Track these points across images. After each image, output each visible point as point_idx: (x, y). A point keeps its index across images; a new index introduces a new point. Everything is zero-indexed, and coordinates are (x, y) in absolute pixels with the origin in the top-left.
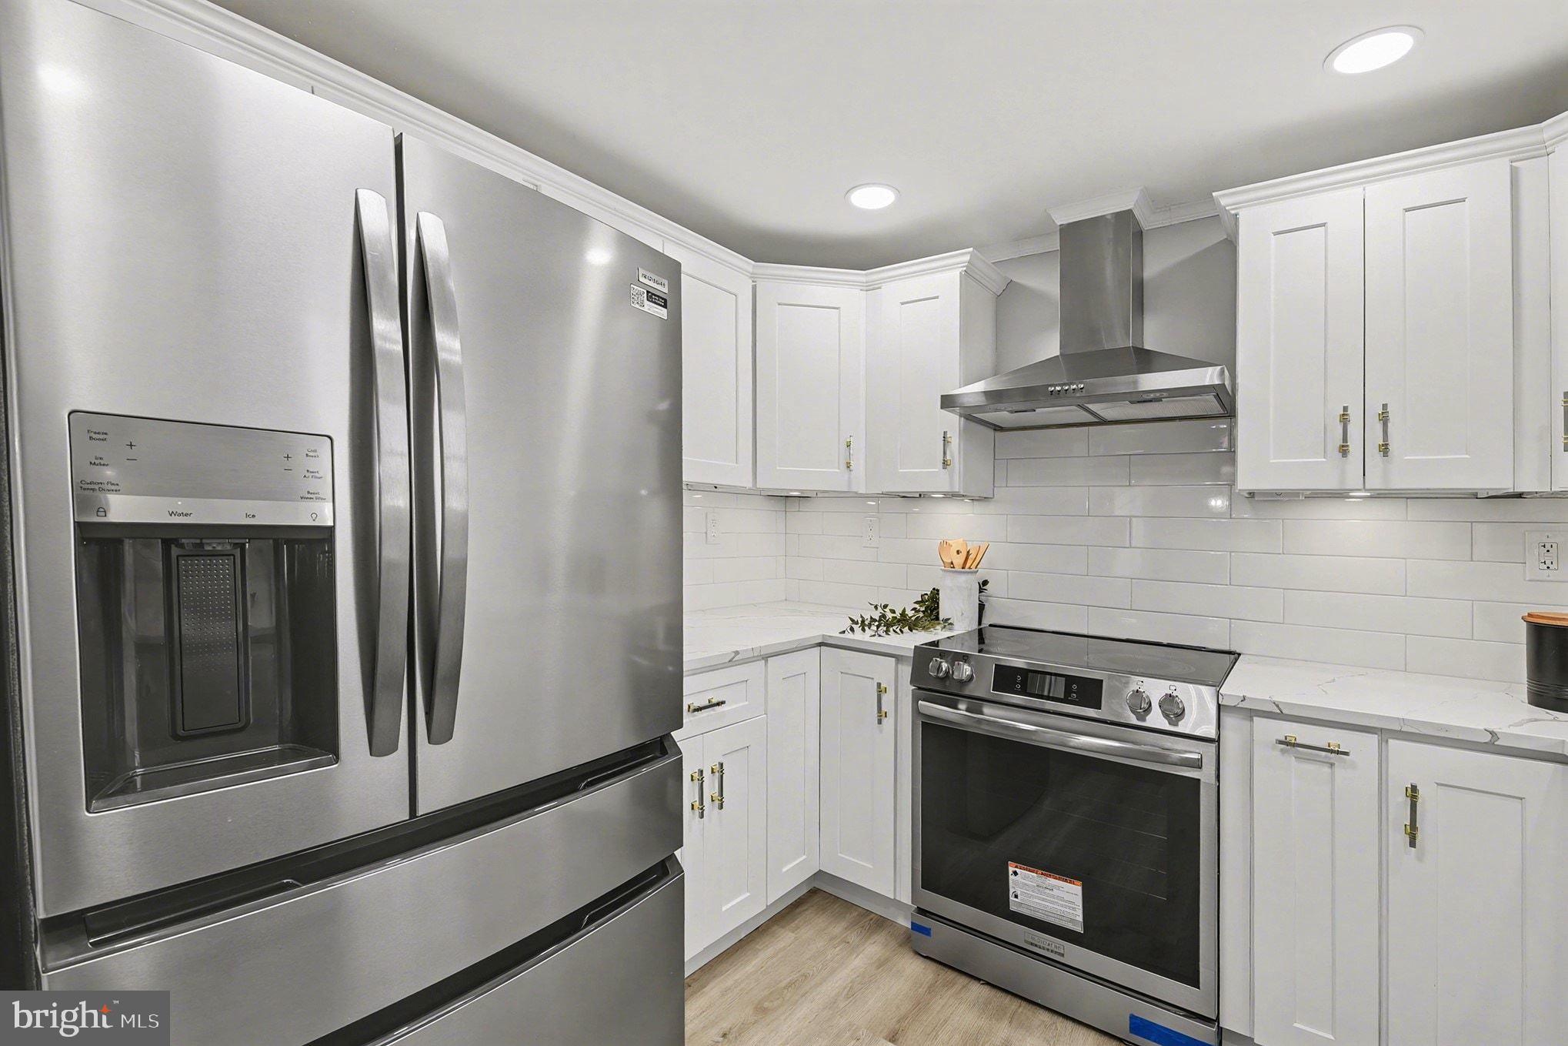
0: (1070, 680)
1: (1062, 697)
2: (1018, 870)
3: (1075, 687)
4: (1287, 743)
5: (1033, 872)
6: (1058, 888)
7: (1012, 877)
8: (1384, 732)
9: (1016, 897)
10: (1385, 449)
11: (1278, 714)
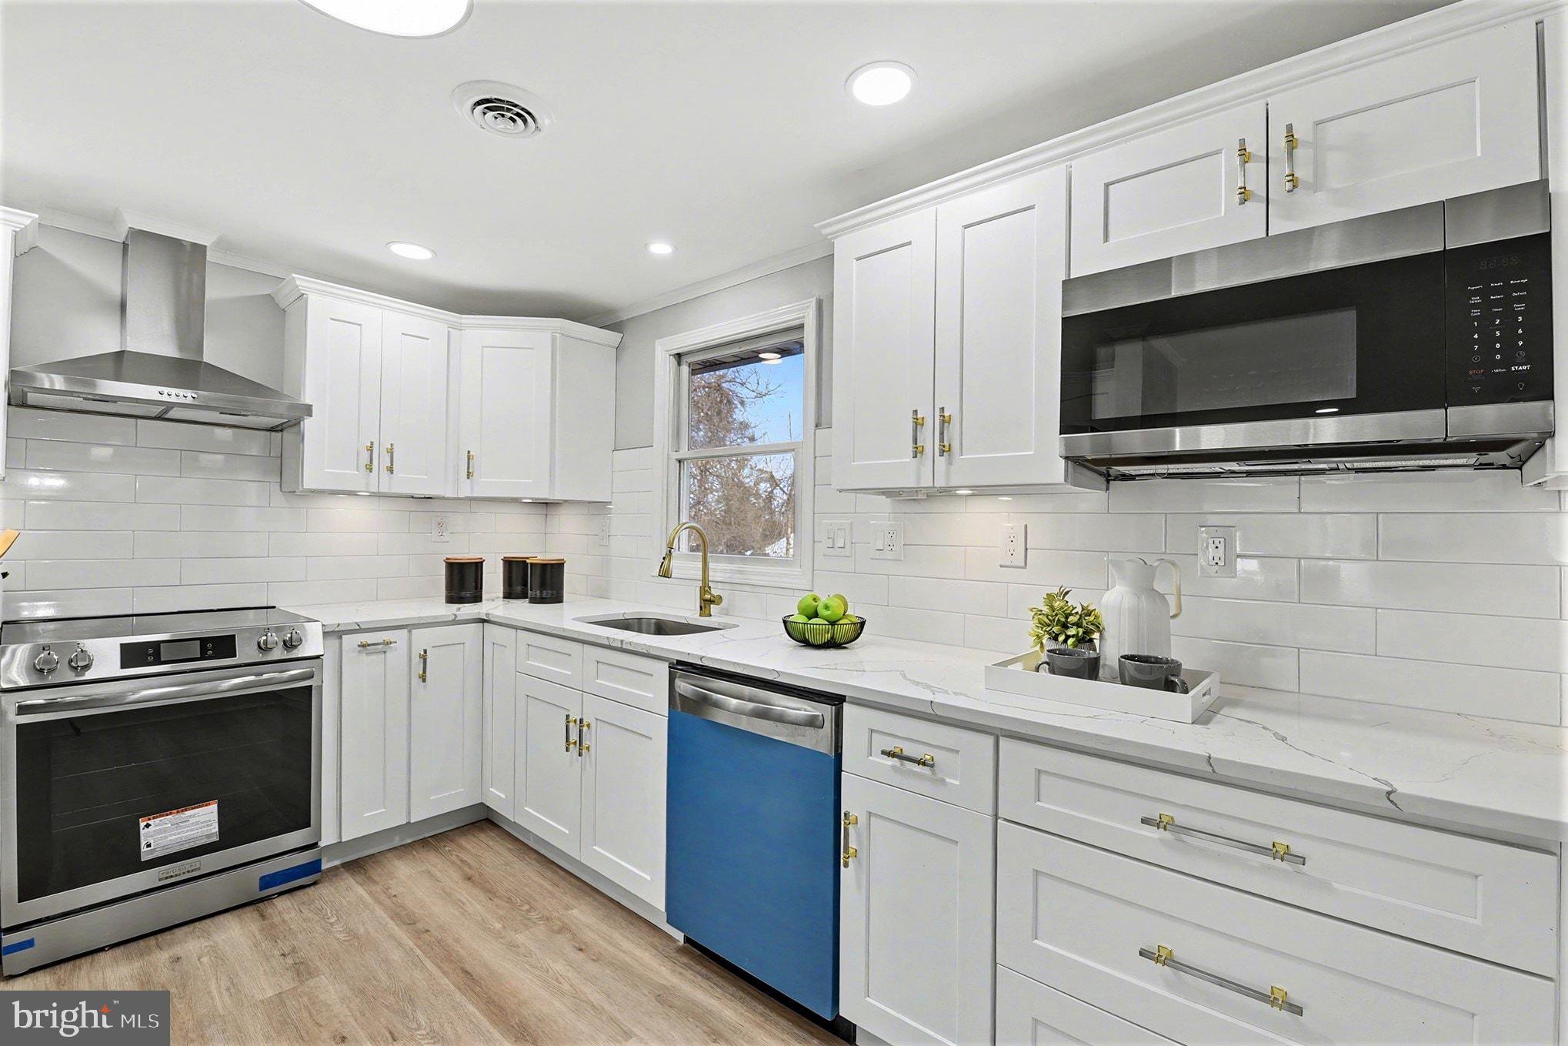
0: (204, 641)
1: (199, 656)
2: (149, 822)
3: (209, 645)
4: (363, 646)
5: (167, 815)
6: (194, 816)
7: (142, 832)
8: (409, 627)
9: (149, 846)
10: (391, 470)
11: (359, 630)
